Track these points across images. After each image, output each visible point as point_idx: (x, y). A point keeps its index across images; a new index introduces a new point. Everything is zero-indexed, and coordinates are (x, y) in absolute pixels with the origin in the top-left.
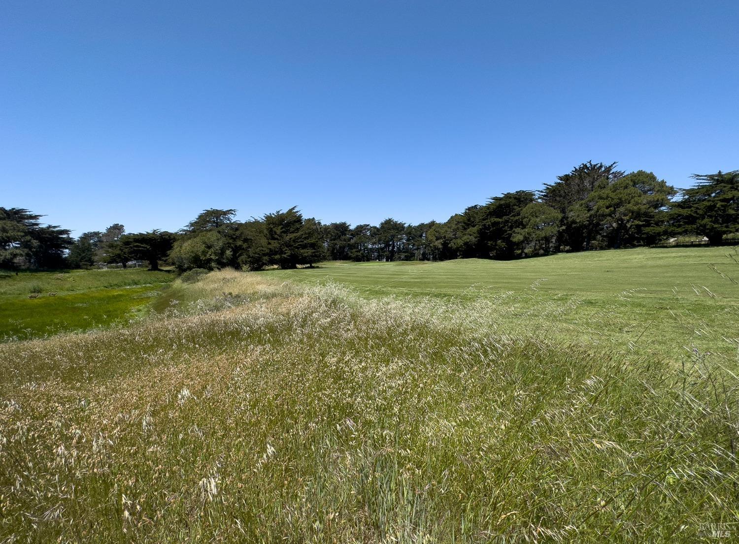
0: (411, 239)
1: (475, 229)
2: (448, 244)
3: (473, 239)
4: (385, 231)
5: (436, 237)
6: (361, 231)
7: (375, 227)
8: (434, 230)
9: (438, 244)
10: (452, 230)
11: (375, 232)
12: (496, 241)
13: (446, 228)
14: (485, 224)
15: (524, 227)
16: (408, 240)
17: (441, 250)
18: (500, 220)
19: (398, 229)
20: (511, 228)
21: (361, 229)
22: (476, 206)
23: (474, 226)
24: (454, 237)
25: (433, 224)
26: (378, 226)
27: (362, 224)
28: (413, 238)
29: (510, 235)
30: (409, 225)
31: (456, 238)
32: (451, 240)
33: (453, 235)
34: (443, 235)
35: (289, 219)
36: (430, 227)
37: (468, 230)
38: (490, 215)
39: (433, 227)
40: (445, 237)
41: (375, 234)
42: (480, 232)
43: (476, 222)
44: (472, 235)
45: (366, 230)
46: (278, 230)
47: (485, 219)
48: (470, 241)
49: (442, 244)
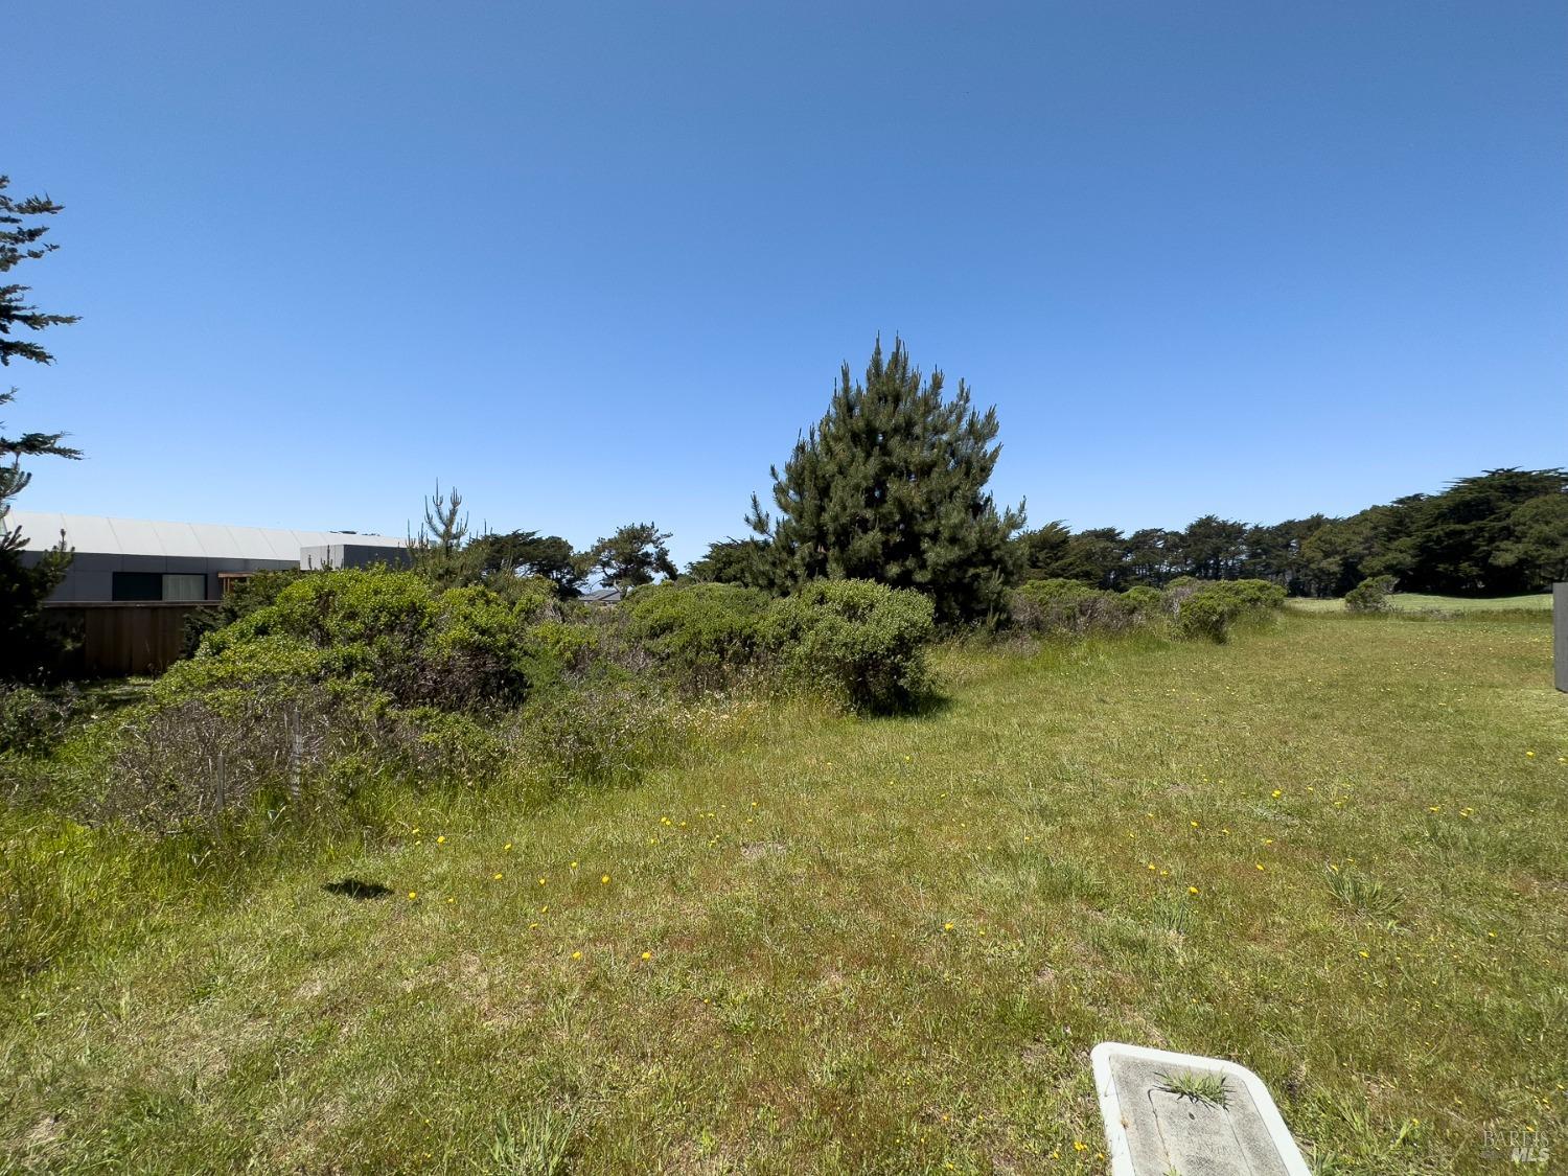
0: (1260, 554)
1: (1410, 541)
2: (1355, 564)
3: (1407, 559)
4: (1199, 540)
5: (1323, 551)
6: (1145, 542)
7: (1176, 534)
8: (1319, 539)
9: (1333, 565)
10: (1361, 540)
11: (1175, 541)
12: (1457, 564)
13: (1349, 533)
14: (1430, 536)
15: (1518, 540)
16: (1253, 555)
17: (1339, 576)
18: (1463, 527)
19: (1228, 536)
20: (1491, 540)
21: (1144, 539)
22: (1417, 497)
23: (1409, 535)
24: (1366, 552)
25: (1316, 522)
26: (1183, 532)
27: (1148, 527)
28: (1265, 552)
29: (1489, 554)
30: (1256, 527)
31: (1372, 555)
32: (1361, 558)
33: (1365, 549)
34: (1342, 548)
35: (1056, 539)
36: (1309, 528)
37: (1396, 543)
38: (1442, 517)
39: (1317, 533)
40: (1345, 551)
41: (1176, 546)
42: (1422, 549)
43: (1413, 528)
44: (1405, 551)
45: (1156, 539)
46: (1042, 556)
47: (1431, 527)
48: (1400, 563)
49: (1340, 565)
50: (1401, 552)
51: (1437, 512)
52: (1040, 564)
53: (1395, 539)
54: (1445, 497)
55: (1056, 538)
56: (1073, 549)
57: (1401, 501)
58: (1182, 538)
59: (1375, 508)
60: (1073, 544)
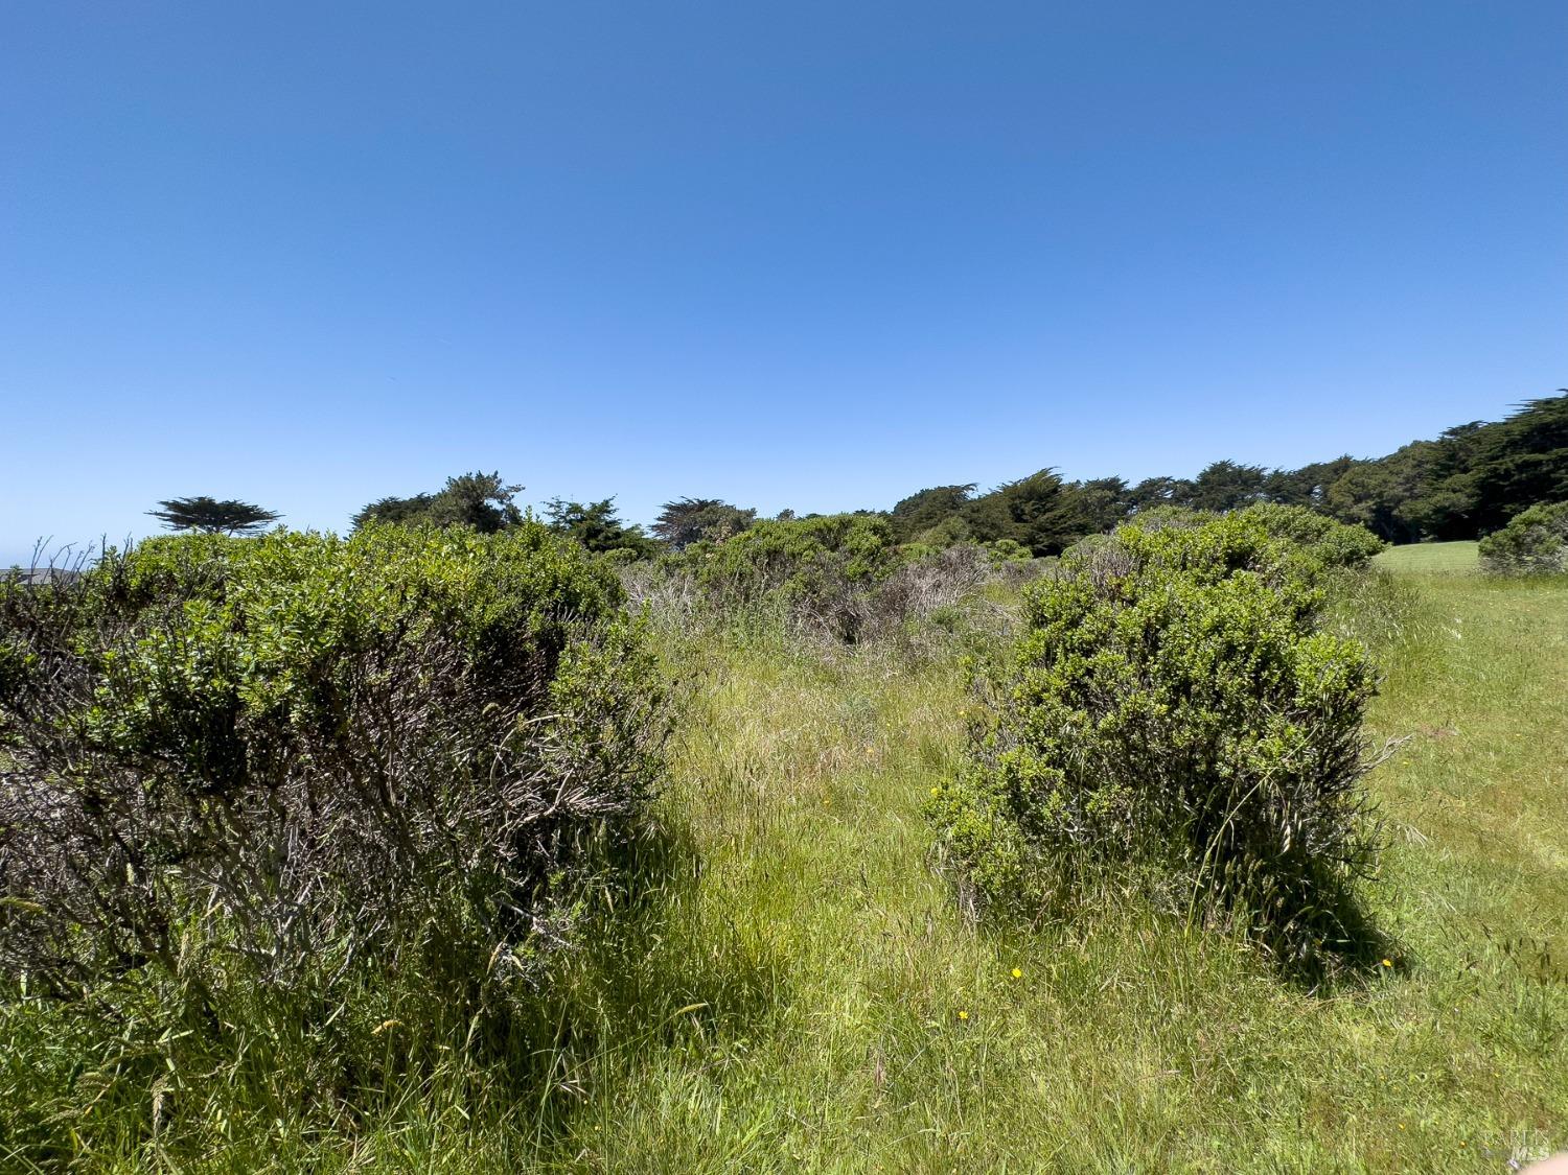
1: (1466, 478)
2: (1391, 509)
3: (1462, 500)
4: (1212, 488)
5: (1354, 496)
6: (1152, 493)
7: (1187, 482)
8: (1350, 481)
9: (1364, 510)
10: (1400, 480)
11: (1185, 491)
13: (1384, 475)
14: (1496, 469)
18: (1541, 457)
19: (1245, 482)
21: (1150, 488)
22: (1473, 426)
23: (1465, 471)
24: (1408, 494)
25: (1344, 465)
26: (1194, 479)
27: (1155, 476)
30: (1276, 472)
31: (1415, 497)
32: (1399, 501)
33: (1405, 490)
34: (1377, 491)
35: (1044, 488)
36: (1336, 471)
37: (1449, 481)
38: (1514, 445)
39: (1347, 475)
40: (1380, 495)
41: (1186, 496)
42: (1483, 485)
43: (1472, 461)
44: (1460, 491)
45: (1164, 489)
46: (1028, 508)
47: (1497, 458)
48: (1453, 505)
49: (1372, 511)
50: (1454, 491)
51: (1506, 439)
52: (1025, 517)
53: (1445, 477)
54: (1515, 420)
55: (1044, 486)
56: (1065, 499)
57: (1453, 432)
58: (1193, 487)
59: (1416, 444)
60: (1065, 493)
